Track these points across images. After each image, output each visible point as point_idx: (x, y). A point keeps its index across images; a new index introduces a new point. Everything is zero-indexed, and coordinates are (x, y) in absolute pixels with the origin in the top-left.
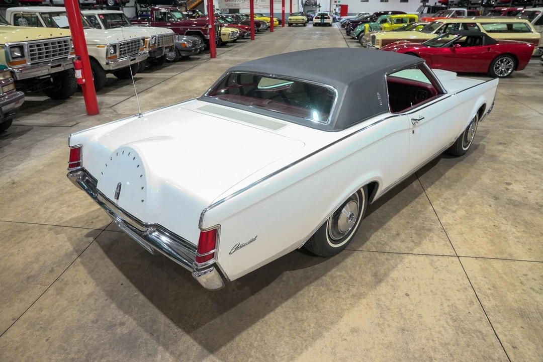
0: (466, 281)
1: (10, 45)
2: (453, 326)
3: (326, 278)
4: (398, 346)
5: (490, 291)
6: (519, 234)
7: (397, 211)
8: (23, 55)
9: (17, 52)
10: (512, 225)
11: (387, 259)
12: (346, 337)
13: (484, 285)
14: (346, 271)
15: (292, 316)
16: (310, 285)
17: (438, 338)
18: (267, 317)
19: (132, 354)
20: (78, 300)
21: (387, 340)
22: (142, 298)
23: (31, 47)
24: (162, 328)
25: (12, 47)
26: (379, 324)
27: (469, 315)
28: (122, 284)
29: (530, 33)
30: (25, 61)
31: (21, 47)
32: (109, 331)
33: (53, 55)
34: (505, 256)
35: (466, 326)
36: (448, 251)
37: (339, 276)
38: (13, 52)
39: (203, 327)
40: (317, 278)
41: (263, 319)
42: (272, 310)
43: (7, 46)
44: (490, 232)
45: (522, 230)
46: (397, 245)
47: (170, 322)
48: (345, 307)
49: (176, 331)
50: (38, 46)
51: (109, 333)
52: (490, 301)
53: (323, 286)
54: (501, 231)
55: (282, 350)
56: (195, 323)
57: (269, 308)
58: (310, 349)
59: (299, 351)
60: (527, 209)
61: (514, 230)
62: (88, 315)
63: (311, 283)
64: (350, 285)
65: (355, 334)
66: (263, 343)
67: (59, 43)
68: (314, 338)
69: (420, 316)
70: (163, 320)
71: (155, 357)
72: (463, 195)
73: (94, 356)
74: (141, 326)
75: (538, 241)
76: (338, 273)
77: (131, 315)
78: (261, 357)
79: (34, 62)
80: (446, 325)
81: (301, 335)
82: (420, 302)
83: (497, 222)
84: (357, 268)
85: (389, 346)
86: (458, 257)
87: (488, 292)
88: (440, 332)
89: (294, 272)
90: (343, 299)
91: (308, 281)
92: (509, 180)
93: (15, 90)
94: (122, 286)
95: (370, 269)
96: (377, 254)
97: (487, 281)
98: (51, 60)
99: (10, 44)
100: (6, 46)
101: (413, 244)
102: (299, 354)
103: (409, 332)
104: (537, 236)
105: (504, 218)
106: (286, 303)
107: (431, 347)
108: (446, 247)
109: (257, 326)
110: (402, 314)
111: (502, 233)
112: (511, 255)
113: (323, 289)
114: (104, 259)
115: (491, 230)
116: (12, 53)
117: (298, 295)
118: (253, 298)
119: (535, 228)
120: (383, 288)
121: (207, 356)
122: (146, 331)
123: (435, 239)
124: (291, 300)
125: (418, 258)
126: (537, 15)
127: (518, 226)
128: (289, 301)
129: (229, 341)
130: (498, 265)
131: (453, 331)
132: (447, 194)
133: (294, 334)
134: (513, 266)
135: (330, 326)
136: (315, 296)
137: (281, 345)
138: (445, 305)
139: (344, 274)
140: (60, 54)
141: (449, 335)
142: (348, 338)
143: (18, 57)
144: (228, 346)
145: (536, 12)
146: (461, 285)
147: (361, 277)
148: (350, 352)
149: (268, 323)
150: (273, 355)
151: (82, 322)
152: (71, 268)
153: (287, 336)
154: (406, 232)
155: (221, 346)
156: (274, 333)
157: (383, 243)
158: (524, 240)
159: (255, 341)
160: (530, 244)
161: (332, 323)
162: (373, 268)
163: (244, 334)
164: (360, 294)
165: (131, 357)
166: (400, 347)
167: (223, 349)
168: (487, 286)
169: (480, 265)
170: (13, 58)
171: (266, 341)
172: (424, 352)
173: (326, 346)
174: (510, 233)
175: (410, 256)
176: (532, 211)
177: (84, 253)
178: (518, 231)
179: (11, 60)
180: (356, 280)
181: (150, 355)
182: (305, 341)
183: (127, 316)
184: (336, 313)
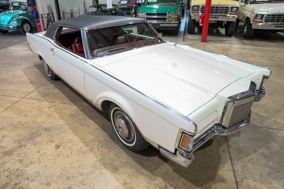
0: (12, 96)
6: (13, 120)
10: (21, 121)
34: (9, 109)
36: (27, 97)
44: (25, 112)
45: (14, 123)
54: (21, 116)
60: (25, 137)
61: (17, 120)
75: (3, 124)
83: (28, 117)
86: (22, 98)
87: (3, 98)
104: (5, 125)
105: (28, 122)
108: (31, 97)
111: (20, 115)
112: (7, 111)
115: (25, 113)
119: (10, 128)
123: (37, 96)
127: (18, 123)
130: (8, 105)
134: (3, 108)
146: (12, 94)
158: (9, 119)
160: (5, 120)
168: (5, 99)
169: (13, 101)
174: (18, 118)
176: (22, 138)
178: (16, 121)
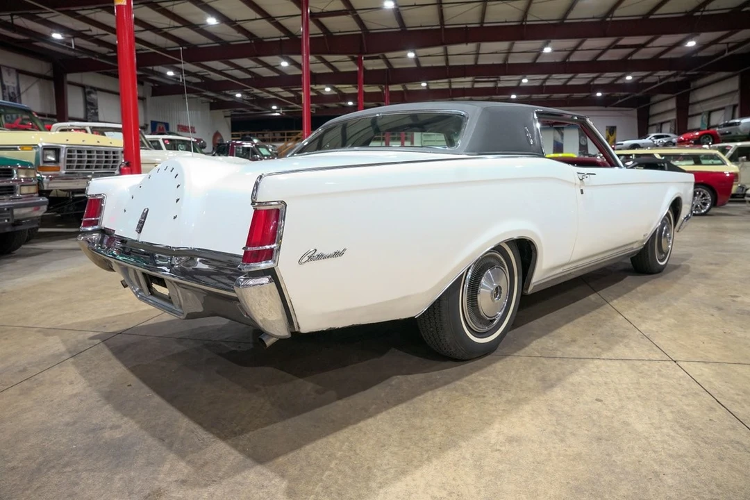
0: (696, 386)
1: (43, 146)
2: (687, 435)
3: (463, 383)
4: (593, 458)
5: (740, 397)
7: (569, 320)
8: (57, 161)
9: (51, 156)
11: (559, 364)
12: (498, 447)
13: (728, 390)
14: (494, 376)
15: (406, 422)
16: (436, 390)
17: (663, 448)
18: (361, 424)
19: (120, 462)
20: (52, 401)
21: (573, 451)
22: (157, 399)
23: (69, 151)
24: (181, 433)
25: (46, 148)
26: (555, 433)
27: (712, 423)
28: (130, 385)
29: (724, 166)
30: (59, 168)
31: (57, 151)
32: (89, 435)
33: (97, 167)
35: (709, 435)
36: (658, 356)
37: (482, 381)
38: (46, 155)
39: (251, 433)
40: (446, 383)
41: (355, 426)
42: (370, 416)
43: (40, 146)
44: (719, 338)
46: (573, 350)
47: (196, 426)
48: (496, 413)
49: (205, 436)
50: (79, 152)
51: (89, 438)
52: (743, 407)
53: (457, 391)
54: (738, 337)
55: (385, 461)
56: (238, 428)
57: (365, 414)
58: (435, 462)
59: (415, 463)
62: (61, 416)
63: (437, 387)
64: (501, 390)
65: (515, 444)
66: (352, 453)
67: (106, 152)
68: (442, 448)
69: (626, 423)
70: (184, 424)
71: (159, 467)
72: (668, 306)
73: (52, 464)
74: (146, 430)
76: (482, 378)
77: (132, 418)
78: (347, 470)
79: (70, 170)
80: (672, 433)
81: (420, 444)
82: (622, 407)
83: (727, 329)
84: (513, 373)
85: (578, 457)
86: (675, 362)
87: (738, 398)
88: (664, 442)
89: (410, 377)
90: (492, 405)
91: (433, 386)
92: (734, 293)
93: (37, 195)
94: (130, 387)
95: (533, 373)
96: (543, 359)
97: (732, 386)
98: (93, 172)
99: (44, 144)
100: (38, 147)
101: (600, 350)
102: (416, 467)
103: (611, 442)
105: (739, 326)
106: (395, 409)
107: (654, 460)
108: (652, 352)
109: (344, 434)
110: (594, 421)
111: (740, 339)
113: (457, 394)
114: (110, 359)
115: (721, 337)
116: (44, 156)
117: (415, 400)
118: (340, 403)
120: (557, 393)
121: (252, 467)
122: (154, 436)
123: (633, 344)
124: (404, 405)
125: (609, 362)
126: (728, 150)
128: (400, 406)
129: (292, 450)
131: (687, 439)
132: (644, 305)
133: (409, 444)
135: (471, 435)
136: (444, 401)
137: (384, 456)
138: (666, 411)
139: (491, 378)
140: (105, 167)
141: (683, 444)
142: (503, 448)
143: (51, 162)
144: (291, 455)
145: (726, 147)
146: (687, 390)
147: (520, 382)
148: (508, 466)
149: (363, 430)
150: (369, 468)
151: (48, 424)
152: (56, 368)
153: (395, 446)
154: (586, 339)
155: (277, 456)
156: (372, 442)
157: (551, 348)
159: (339, 451)
161: (474, 431)
162: (538, 373)
163: (321, 443)
164: (519, 399)
165: (117, 466)
166: (596, 460)
167: (281, 460)
170: (45, 162)
171: (358, 451)
172: (642, 466)
173: (464, 458)
175: (596, 361)
177: (81, 354)
179: (41, 164)
180: (512, 385)
181: (152, 464)
182: (427, 451)
183: (125, 419)
184: (481, 420)
